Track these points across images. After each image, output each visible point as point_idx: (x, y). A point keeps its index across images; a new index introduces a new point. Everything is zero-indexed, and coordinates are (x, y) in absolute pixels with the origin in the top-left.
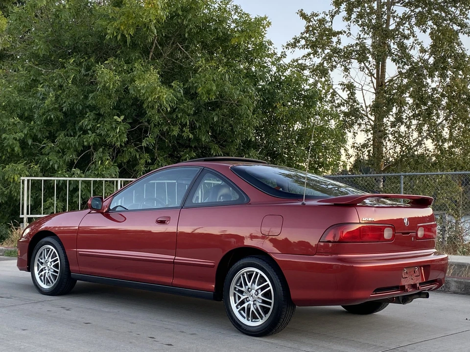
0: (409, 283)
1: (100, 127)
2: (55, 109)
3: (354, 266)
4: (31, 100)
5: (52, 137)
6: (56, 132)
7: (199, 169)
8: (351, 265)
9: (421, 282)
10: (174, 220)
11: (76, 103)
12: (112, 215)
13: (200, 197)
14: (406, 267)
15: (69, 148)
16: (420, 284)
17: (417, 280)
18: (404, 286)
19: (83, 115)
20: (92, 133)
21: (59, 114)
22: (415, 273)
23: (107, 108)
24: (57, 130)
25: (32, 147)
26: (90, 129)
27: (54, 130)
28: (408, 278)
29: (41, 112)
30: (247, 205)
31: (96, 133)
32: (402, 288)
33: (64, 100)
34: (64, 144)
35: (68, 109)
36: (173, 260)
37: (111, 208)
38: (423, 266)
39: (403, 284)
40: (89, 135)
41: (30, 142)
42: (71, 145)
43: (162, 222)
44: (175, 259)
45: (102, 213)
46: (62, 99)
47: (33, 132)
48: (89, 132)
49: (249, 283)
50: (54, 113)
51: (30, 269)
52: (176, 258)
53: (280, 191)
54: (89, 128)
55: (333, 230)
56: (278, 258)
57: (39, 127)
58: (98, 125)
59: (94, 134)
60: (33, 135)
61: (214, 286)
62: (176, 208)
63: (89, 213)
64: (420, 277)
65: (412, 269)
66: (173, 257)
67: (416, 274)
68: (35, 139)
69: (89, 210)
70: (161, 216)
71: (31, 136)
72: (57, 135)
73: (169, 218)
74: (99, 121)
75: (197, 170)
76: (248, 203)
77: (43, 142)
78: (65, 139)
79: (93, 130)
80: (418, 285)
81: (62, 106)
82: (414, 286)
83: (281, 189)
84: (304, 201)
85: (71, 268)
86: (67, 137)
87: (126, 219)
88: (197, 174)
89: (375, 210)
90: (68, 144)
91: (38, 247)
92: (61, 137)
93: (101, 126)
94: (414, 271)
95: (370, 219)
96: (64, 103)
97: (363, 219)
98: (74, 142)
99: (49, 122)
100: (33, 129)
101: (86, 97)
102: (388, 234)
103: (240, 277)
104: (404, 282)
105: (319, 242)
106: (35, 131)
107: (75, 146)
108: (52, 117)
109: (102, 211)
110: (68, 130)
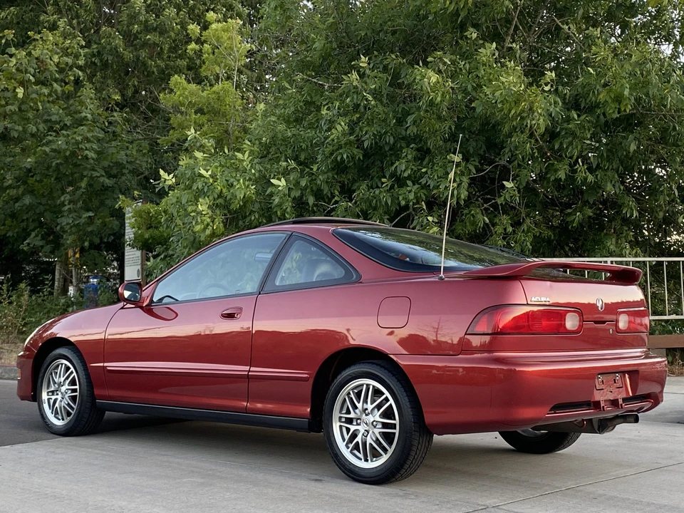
0: (606, 398)
1: (426, 173)
2: (349, 143)
3: (517, 369)
4: (311, 133)
5: (347, 192)
6: (352, 184)
7: (285, 235)
8: (513, 368)
9: (625, 396)
10: (247, 312)
11: (386, 133)
12: (156, 310)
13: (285, 276)
14: (601, 372)
15: (375, 209)
16: (624, 400)
17: (618, 395)
18: (599, 401)
19: (396, 153)
20: (414, 184)
21: (356, 151)
22: (615, 382)
23: (439, 138)
24: (354, 181)
25: (315, 208)
26: (409, 177)
27: (349, 180)
28: (605, 390)
29: (327, 151)
30: (357, 285)
31: (420, 184)
32: (597, 405)
33: (365, 129)
34: (369, 201)
35: (372, 144)
36: (246, 373)
37: (155, 299)
38: (629, 372)
39: (597, 398)
40: (409, 189)
41: (311, 200)
42: (380, 202)
43: (230, 316)
44: (249, 371)
45: (141, 308)
46: (361, 129)
47: (316, 184)
48: (409, 183)
49: (359, 403)
50: (349, 151)
51: (36, 397)
52: (252, 369)
53: (407, 261)
54: (406, 175)
55: (486, 316)
56: (402, 361)
57: (326, 176)
58: (424, 170)
59: (417, 186)
60: (315, 188)
61: (309, 410)
62: (251, 294)
63: (122, 308)
64: (624, 388)
65: (611, 377)
66: (247, 368)
67: (618, 385)
68: (318, 195)
69: (121, 304)
70: (228, 307)
71: (312, 191)
72: (354, 188)
73: (241, 309)
74: (425, 163)
75: (281, 237)
76: (359, 281)
77: (333, 201)
78: (368, 193)
79: (415, 179)
80: (621, 402)
81: (363, 139)
82: (614, 403)
83: (408, 259)
84: (442, 275)
85: (97, 392)
86: (371, 190)
87: (177, 315)
88: (283, 241)
89: (551, 286)
90: (374, 201)
91: (47, 363)
92: (362, 191)
93: (429, 172)
94: (615, 380)
95: (543, 299)
96: (366, 133)
97: (533, 299)
98: (384, 196)
99: (340, 167)
100: (315, 180)
101: (400, 122)
102: (571, 322)
103: (345, 399)
104: (598, 396)
105: (466, 334)
106: (319, 182)
107: (386, 203)
108: (345, 156)
109: (140, 304)
110: (372, 178)
